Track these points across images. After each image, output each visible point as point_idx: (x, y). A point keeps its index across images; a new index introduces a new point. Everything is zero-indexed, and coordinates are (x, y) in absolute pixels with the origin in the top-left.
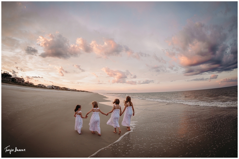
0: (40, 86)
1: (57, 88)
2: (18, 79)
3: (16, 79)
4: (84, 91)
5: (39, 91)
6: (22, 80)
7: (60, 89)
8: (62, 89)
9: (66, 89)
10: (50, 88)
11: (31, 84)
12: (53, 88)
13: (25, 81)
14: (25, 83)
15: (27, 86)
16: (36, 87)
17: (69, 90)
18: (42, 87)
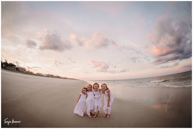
0: (38, 75)
1: (52, 76)
2: (21, 68)
3: (19, 69)
4: (73, 79)
6: (25, 69)
7: (54, 77)
8: (56, 77)
9: (59, 77)
10: (46, 76)
11: (31, 73)
12: (48, 76)
13: (26, 71)
14: (27, 72)
15: (28, 74)
16: (35, 75)
17: (61, 78)
18: (40, 75)
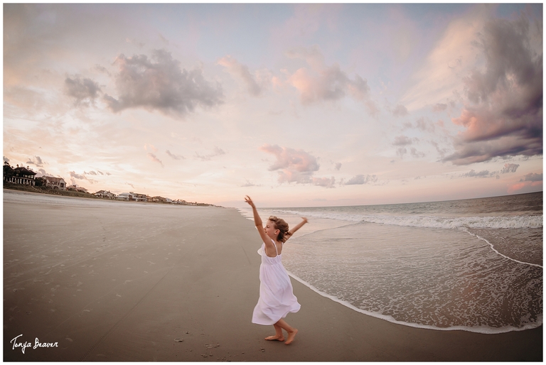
0: (102, 196)
1: (142, 198)
2: (51, 179)
3: (45, 181)
4: (203, 205)
5: (98, 207)
6: (61, 182)
7: (148, 201)
8: (154, 200)
9: (162, 201)
10: (125, 200)
11: (80, 191)
12: (131, 198)
13: (67, 185)
14: (67, 188)
15: (71, 196)
16: (93, 196)
17: (170, 203)
18: (106, 196)
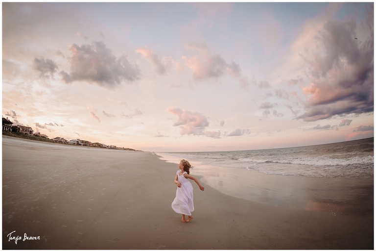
0: (58, 141)
1: (86, 144)
2: (23, 127)
3: (19, 129)
6: (30, 130)
7: (90, 146)
8: (94, 145)
9: (99, 146)
10: (74, 144)
11: (43, 137)
12: (78, 143)
13: (34, 133)
14: (34, 135)
15: (37, 140)
16: (51, 141)
17: (105, 147)
18: (61, 141)
